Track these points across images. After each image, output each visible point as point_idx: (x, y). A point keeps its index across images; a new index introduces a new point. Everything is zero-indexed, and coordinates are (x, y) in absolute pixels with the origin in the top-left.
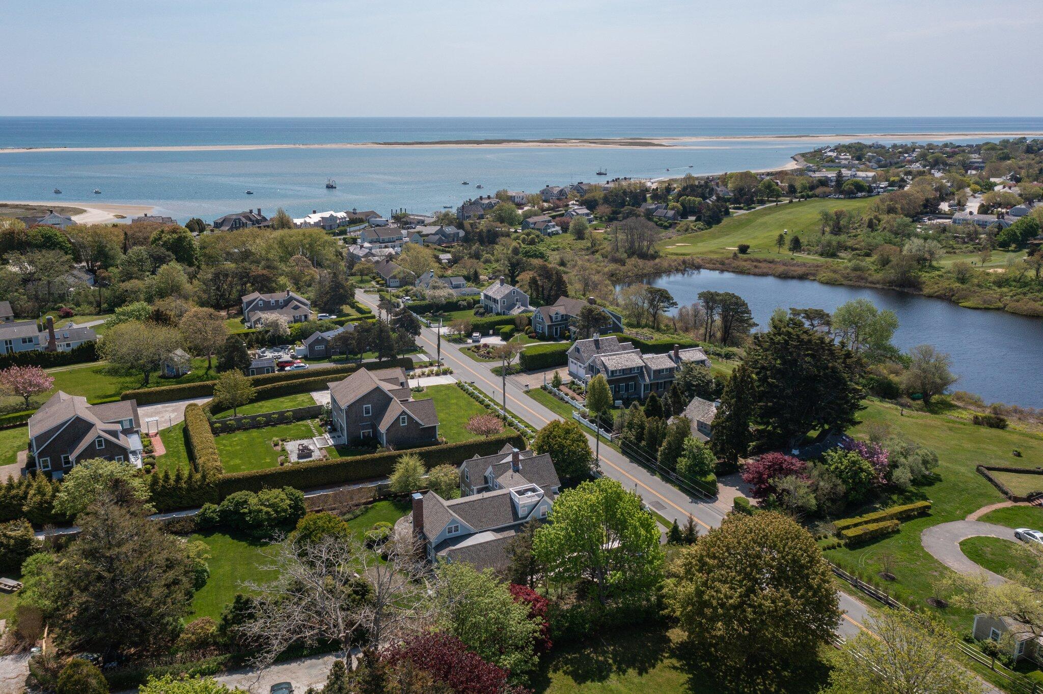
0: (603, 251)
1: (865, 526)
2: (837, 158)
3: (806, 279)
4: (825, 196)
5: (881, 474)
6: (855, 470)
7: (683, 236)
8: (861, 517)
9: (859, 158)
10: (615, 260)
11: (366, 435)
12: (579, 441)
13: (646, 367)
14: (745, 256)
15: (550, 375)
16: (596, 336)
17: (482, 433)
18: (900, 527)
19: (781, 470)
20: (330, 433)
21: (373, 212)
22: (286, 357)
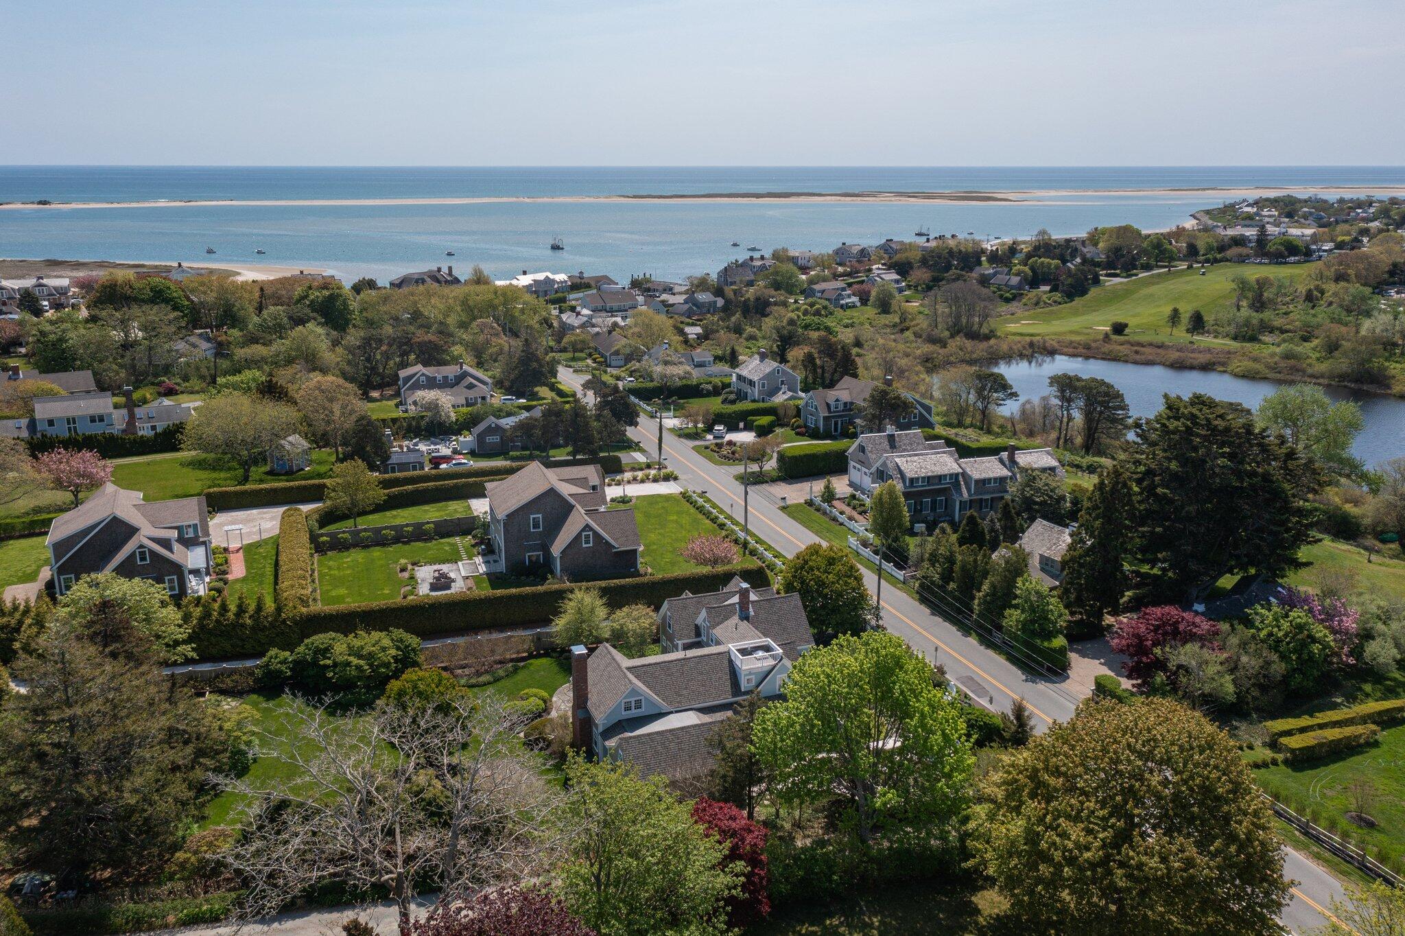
0: (917, 328)
1: (1320, 732)
2: (1257, 214)
3: (1214, 370)
4: (1242, 260)
5: (1346, 649)
6: (1303, 639)
7: (1032, 311)
8: (1311, 716)
9: (1290, 215)
10: (932, 340)
11: (534, 559)
12: (849, 577)
13: (964, 474)
14: (1121, 338)
15: (818, 486)
16: (890, 429)
17: (705, 562)
18: (1379, 737)
19: (1175, 633)
20: (483, 556)
21: (606, 277)
22: (445, 450)
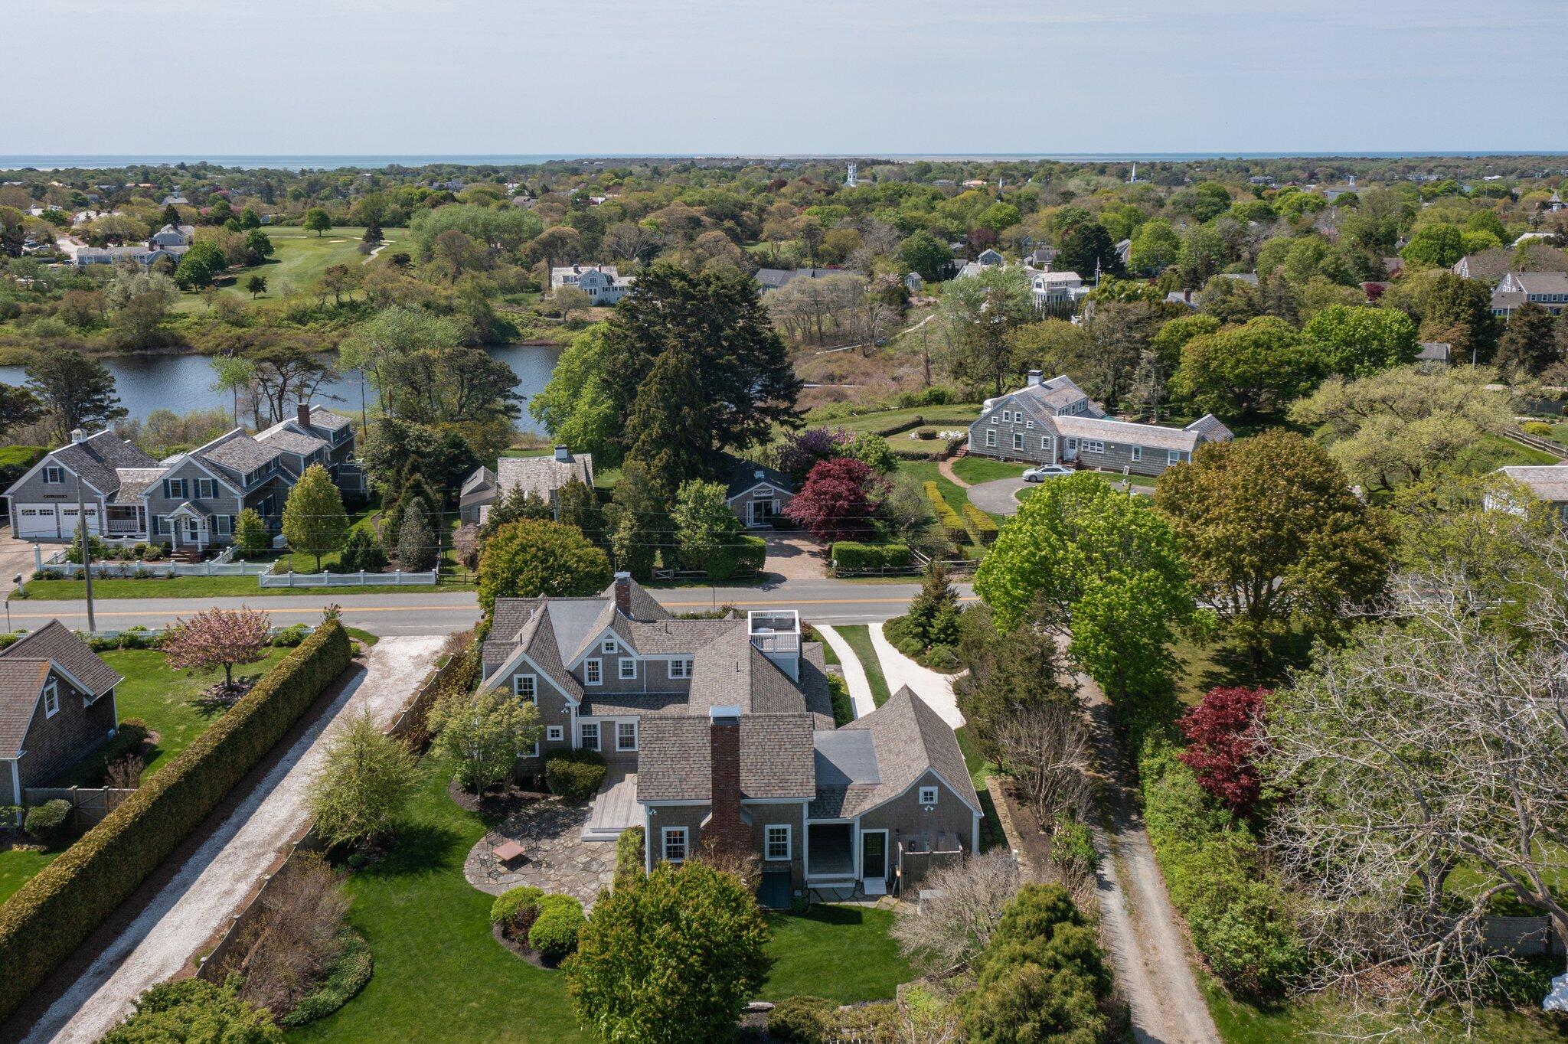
13: (284, 455)
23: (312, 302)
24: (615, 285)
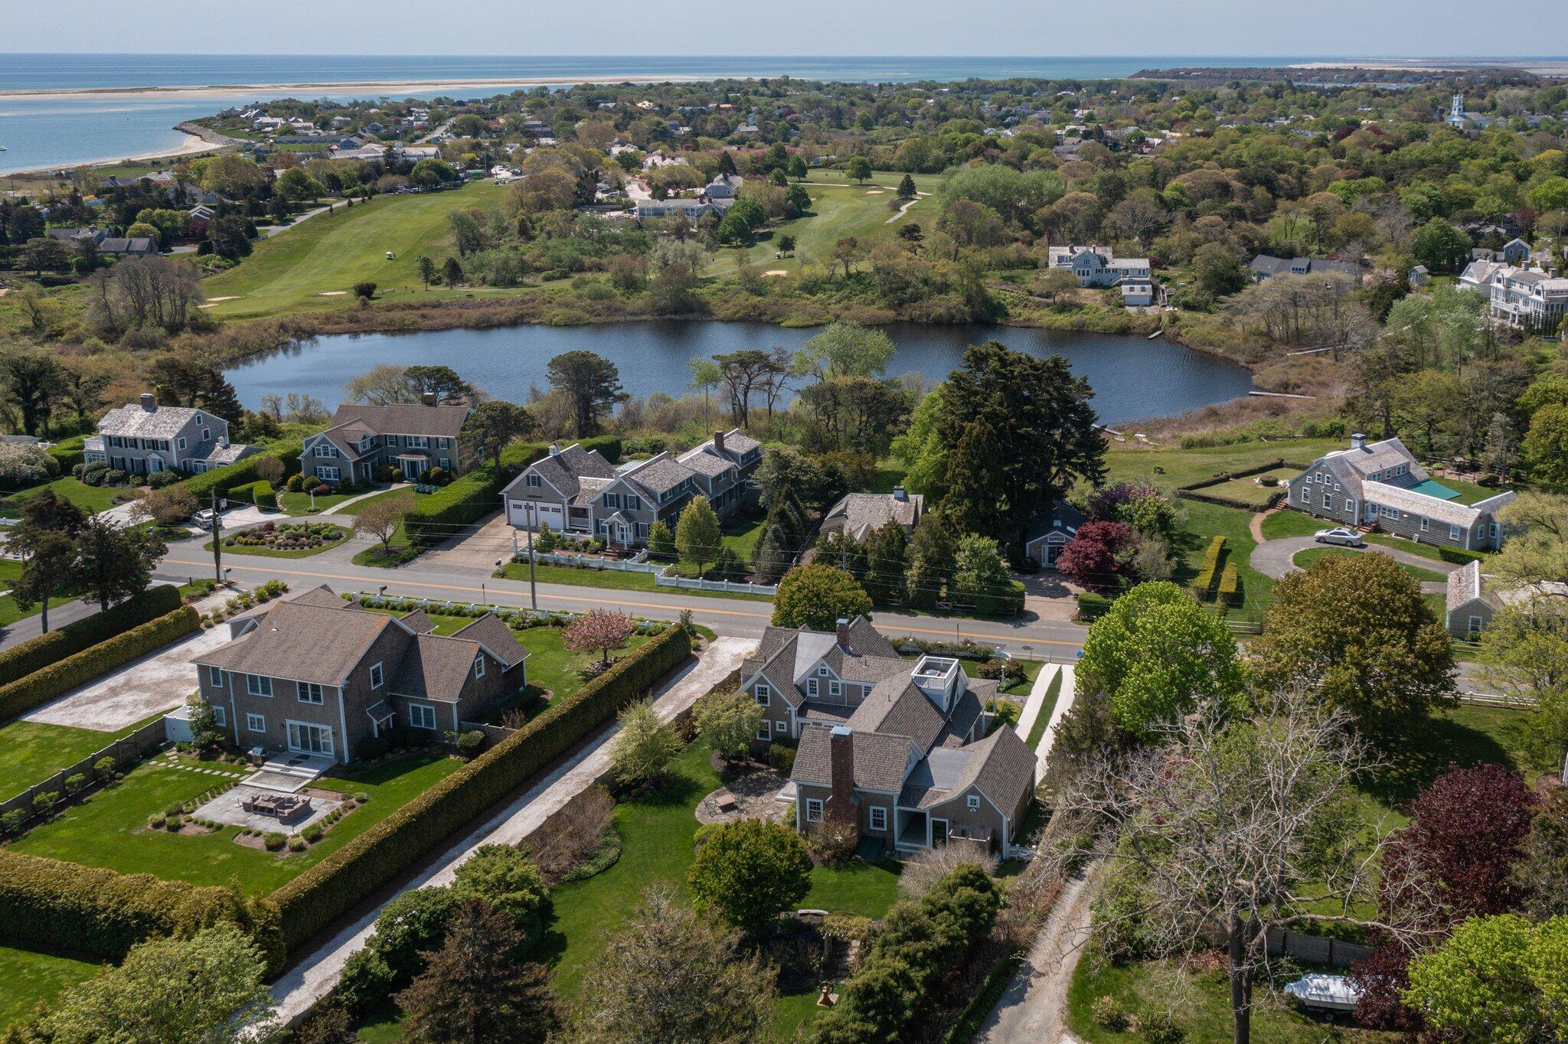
4: (389, 190)
13: (697, 475)
14: (380, 303)
16: (555, 450)
23: (820, 270)
24: (1108, 266)
